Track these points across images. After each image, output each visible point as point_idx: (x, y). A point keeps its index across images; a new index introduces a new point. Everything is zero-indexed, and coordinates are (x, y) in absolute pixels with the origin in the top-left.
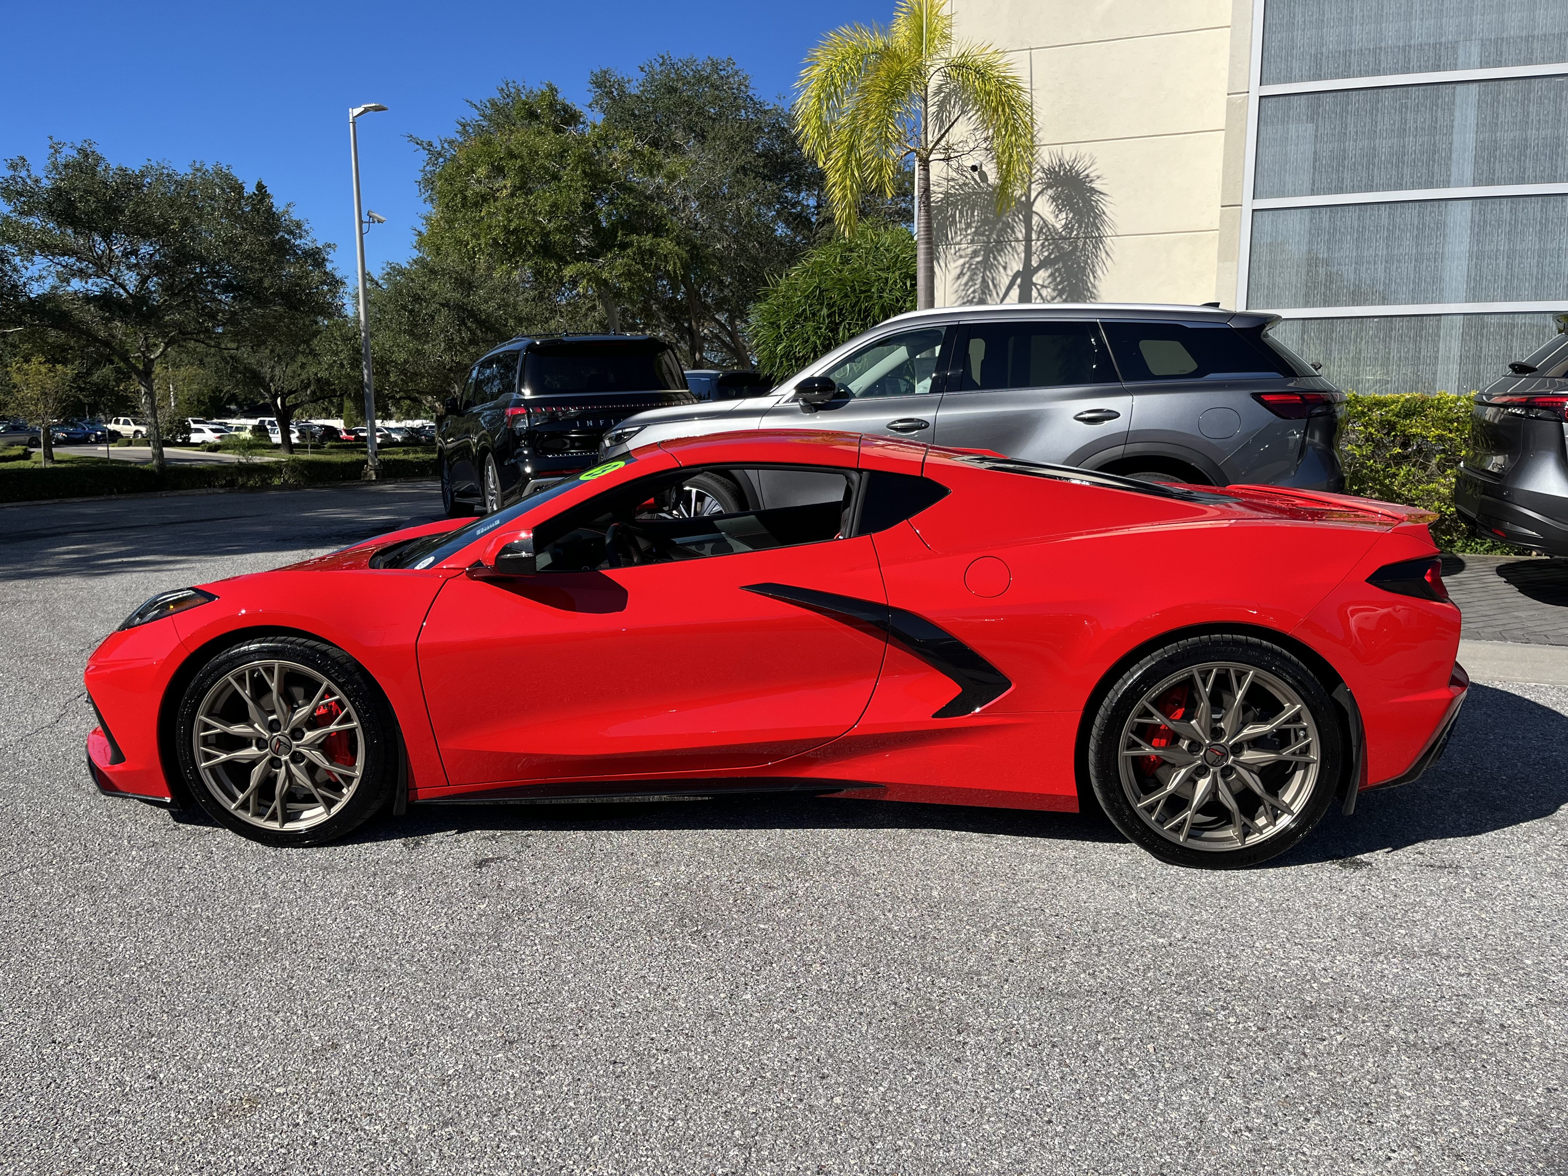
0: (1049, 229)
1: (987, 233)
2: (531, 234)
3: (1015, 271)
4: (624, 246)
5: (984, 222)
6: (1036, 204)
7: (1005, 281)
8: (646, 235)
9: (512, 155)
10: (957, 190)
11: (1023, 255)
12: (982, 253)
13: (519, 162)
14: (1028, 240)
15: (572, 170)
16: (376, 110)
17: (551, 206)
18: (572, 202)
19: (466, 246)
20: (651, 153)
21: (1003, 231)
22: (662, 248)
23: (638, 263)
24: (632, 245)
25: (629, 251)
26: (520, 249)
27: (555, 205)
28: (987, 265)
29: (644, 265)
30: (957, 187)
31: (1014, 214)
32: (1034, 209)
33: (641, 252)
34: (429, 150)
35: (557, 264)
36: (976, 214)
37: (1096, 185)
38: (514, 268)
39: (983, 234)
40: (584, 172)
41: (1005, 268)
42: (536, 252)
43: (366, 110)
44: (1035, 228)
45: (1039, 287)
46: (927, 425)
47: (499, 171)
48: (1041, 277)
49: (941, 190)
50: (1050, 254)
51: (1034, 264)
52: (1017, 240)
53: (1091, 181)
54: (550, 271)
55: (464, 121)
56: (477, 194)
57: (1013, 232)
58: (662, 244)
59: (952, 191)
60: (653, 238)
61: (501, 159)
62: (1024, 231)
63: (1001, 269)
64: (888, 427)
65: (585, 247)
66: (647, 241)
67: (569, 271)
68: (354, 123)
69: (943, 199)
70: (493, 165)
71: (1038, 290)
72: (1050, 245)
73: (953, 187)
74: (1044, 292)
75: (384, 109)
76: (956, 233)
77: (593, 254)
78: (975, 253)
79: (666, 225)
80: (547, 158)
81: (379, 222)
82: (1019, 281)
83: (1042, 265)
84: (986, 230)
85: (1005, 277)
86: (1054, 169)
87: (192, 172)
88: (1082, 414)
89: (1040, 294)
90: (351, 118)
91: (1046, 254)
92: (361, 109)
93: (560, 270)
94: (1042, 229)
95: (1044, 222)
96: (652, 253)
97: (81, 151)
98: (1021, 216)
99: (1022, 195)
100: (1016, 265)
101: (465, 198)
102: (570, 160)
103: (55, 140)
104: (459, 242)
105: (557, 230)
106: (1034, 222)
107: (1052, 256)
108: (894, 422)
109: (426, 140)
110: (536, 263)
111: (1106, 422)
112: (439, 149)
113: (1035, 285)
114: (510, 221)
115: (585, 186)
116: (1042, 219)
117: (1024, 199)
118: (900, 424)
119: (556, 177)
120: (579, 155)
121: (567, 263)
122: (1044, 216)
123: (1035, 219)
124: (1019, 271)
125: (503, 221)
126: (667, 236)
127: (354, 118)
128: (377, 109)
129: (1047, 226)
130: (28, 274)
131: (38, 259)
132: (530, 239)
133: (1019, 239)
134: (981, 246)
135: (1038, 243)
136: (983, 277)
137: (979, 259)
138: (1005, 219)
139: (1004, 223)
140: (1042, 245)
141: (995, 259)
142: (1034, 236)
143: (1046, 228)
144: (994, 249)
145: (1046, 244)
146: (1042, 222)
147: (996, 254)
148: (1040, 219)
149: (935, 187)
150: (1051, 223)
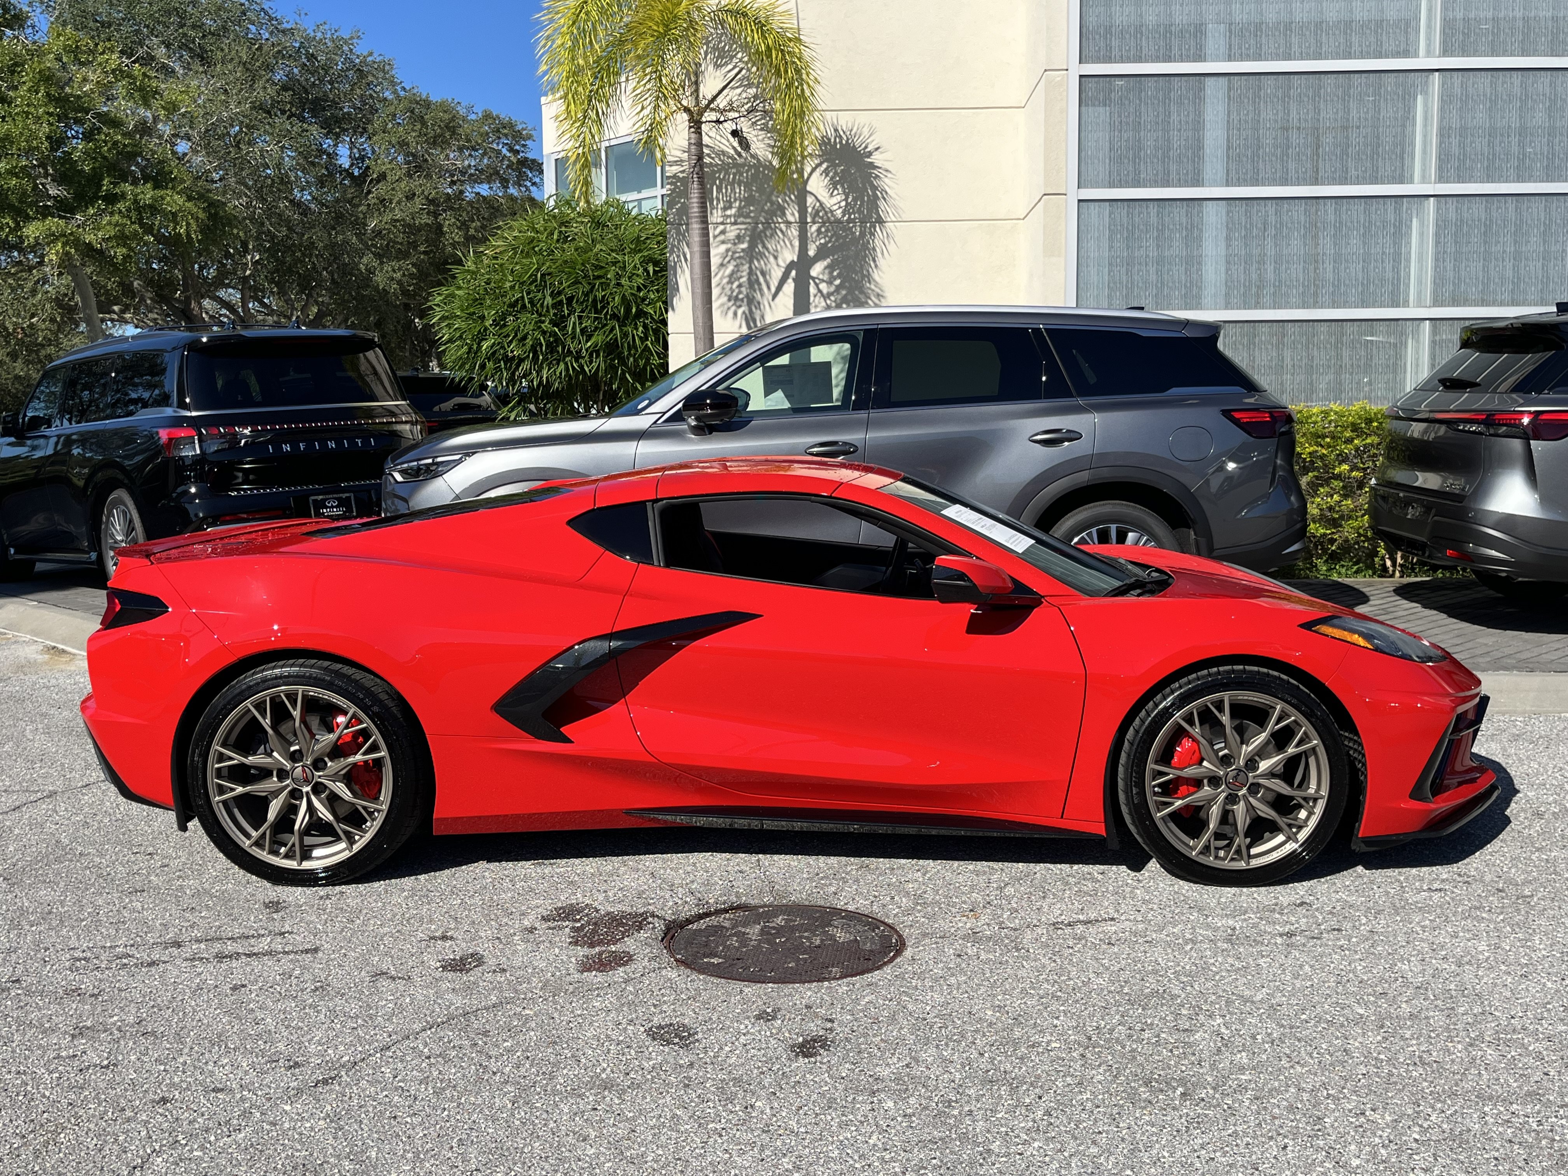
0: (826, 213)
1: (752, 215)
3: (788, 262)
5: (749, 200)
6: (810, 182)
7: (776, 274)
8: (144, 185)
10: (715, 160)
11: (796, 243)
12: (747, 238)
14: (803, 224)
15: (29, 90)
18: (33, 136)
20: (144, 74)
21: (772, 213)
22: (168, 204)
23: (135, 223)
24: (124, 197)
25: (121, 206)
28: (751, 254)
29: (142, 225)
30: (714, 156)
31: (785, 194)
32: (808, 188)
33: (138, 208)
35: (16, 221)
36: (739, 192)
37: (876, 159)
39: (747, 216)
40: (48, 94)
41: (776, 258)
44: (810, 210)
45: (817, 280)
48: (817, 270)
50: (827, 242)
51: (811, 253)
52: (788, 223)
53: (870, 154)
57: (785, 215)
58: (168, 198)
59: (708, 160)
60: (155, 189)
62: (797, 215)
63: (772, 259)
65: (53, 197)
66: (146, 193)
67: (32, 231)
71: (817, 285)
72: (827, 231)
74: (823, 287)
76: (715, 212)
77: (65, 209)
78: (739, 238)
79: (172, 173)
82: (793, 273)
83: (820, 255)
84: (751, 211)
85: (776, 267)
86: (829, 140)
89: (820, 291)
91: (822, 241)
93: (21, 229)
94: (818, 212)
95: (821, 204)
96: (154, 209)
98: (793, 197)
100: (789, 255)
102: (27, 77)
105: (12, 173)
106: (808, 204)
107: (830, 245)
113: (813, 279)
115: (50, 114)
116: (818, 200)
117: (796, 176)
120: (40, 72)
121: (28, 219)
122: (820, 198)
123: (810, 200)
124: (793, 261)
126: (173, 188)
129: (824, 209)
133: (791, 223)
134: (746, 229)
135: (814, 228)
136: (750, 268)
137: (745, 246)
138: (774, 198)
139: (772, 203)
140: (819, 231)
141: (764, 246)
142: (809, 220)
143: (823, 212)
144: (762, 234)
145: (823, 229)
146: (818, 204)
147: (764, 240)
148: (815, 201)
149: (685, 154)
150: (827, 205)
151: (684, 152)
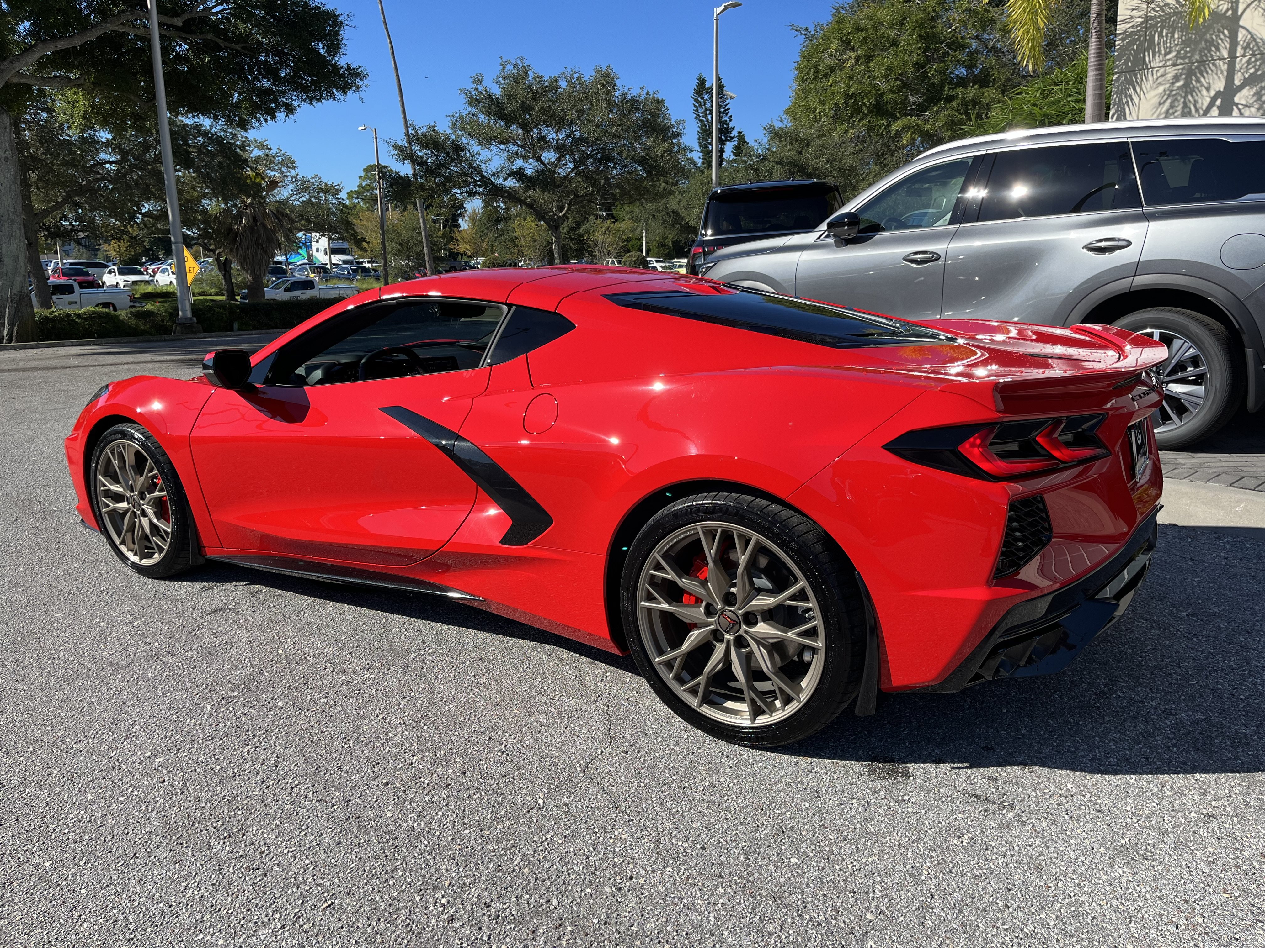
0: (1257, 44)
1: (1189, 55)
2: (866, 97)
3: (1216, 91)
4: (949, 99)
5: (1186, 43)
6: (1244, 16)
7: (1206, 101)
8: (972, 87)
9: (859, 29)
10: (1157, 11)
11: (1226, 74)
12: (1184, 76)
13: (863, 34)
14: (1232, 57)
15: (909, 35)
16: (734, 7)
17: (887, 70)
18: (905, 64)
19: (814, 112)
21: (1206, 50)
22: (985, 98)
23: (961, 114)
24: (957, 98)
25: (954, 103)
26: (857, 110)
27: (890, 69)
28: (1188, 89)
29: (967, 114)
30: (1158, 9)
31: (1219, 31)
32: (1241, 23)
33: (965, 103)
34: (804, 34)
35: (887, 120)
36: (1176, 36)
38: (851, 127)
39: (1185, 57)
40: (920, 35)
41: (1207, 88)
42: (870, 112)
43: (726, 8)
44: (1241, 43)
45: (1240, 107)
46: (938, 257)
47: (847, 44)
48: (1243, 96)
49: (1141, 13)
50: (1257, 70)
51: (1237, 82)
52: (1221, 58)
54: (880, 127)
55: (837, 5)
56: (827, 66)
57: (1218, 49)
58: (986, 94)
59: (1153, 14)
60: (979, 89)
61: (849, 33)
62: (1228, 48)
63: (1203, 90)
64: (905, 259)
65: (914, 103)
66: (972, 92)
67: (896, 126)
68: (717, 20)
69: (1142, 23)
70: (842, 41)
71: (1239, 110)
72: (1256, 60)
73: (1153, 9)
75: (740, 5)
76: (1154, 56)
77: (921, 108)
78: (1176, 78)
80: (891, 27)
81: (731, 98)
82: (1218, 102)
83: (1247, 83)
84: (1187, 52)
85: (1206, 97)
87: (594, 74)
88: (1091, 243)
90: (715, 16)
91: (1252, 71)
92: (722, 8)
93: (889, 125)
94: (1248, 44)
95: (1252, 36)
96: (975, 103)
97: (515, 65)
98: (1226, 32)
99: (1227, 10)
100: (1219, 85)
101: (817, 71)
102: (908, 26)
103: (504, 60)
104: (808, 108)
105: (891, 91)
106: (1240, 37)
107: (1259, 73)
108: (909, 255)
109: (804, 27)
110: (869, 122)
111: (1117, 252)
112: (813, 33)
113: (1237, 105)
114: (850, 87)
115: (920, 48)
116: (1250, 33)
117: (1230, 12)
118: (920, 256)
119: (895, 44)
120: (916, 21)
121: (896, 119)
122: (1252, 30)
123: (1242, 33)
124: (1220, 91)
125: (844, 88)
126: (993, 86)
127: (717, 15)
128: (734, 5)
129: (1255, 40)
130: (481, 158)
131: (492, 147)
132: (865, 101)
134: (1182, 69)
135: (1244, 60)
136: (1185, 103)
137: (1180, 83)
138: (1209, 37)
139: (1207, 41)
140: (1248, 62)
141: (1198, 81)
142: (1238, 54)
143: (1254, 43)
144: (1197, 71)
145: (1253, 59)
146: (1249, 36)
147: (1199, 75)
148: (1247, 34)
149: (1134, 11)
150: (1259, 36)
151: (1133, 10)
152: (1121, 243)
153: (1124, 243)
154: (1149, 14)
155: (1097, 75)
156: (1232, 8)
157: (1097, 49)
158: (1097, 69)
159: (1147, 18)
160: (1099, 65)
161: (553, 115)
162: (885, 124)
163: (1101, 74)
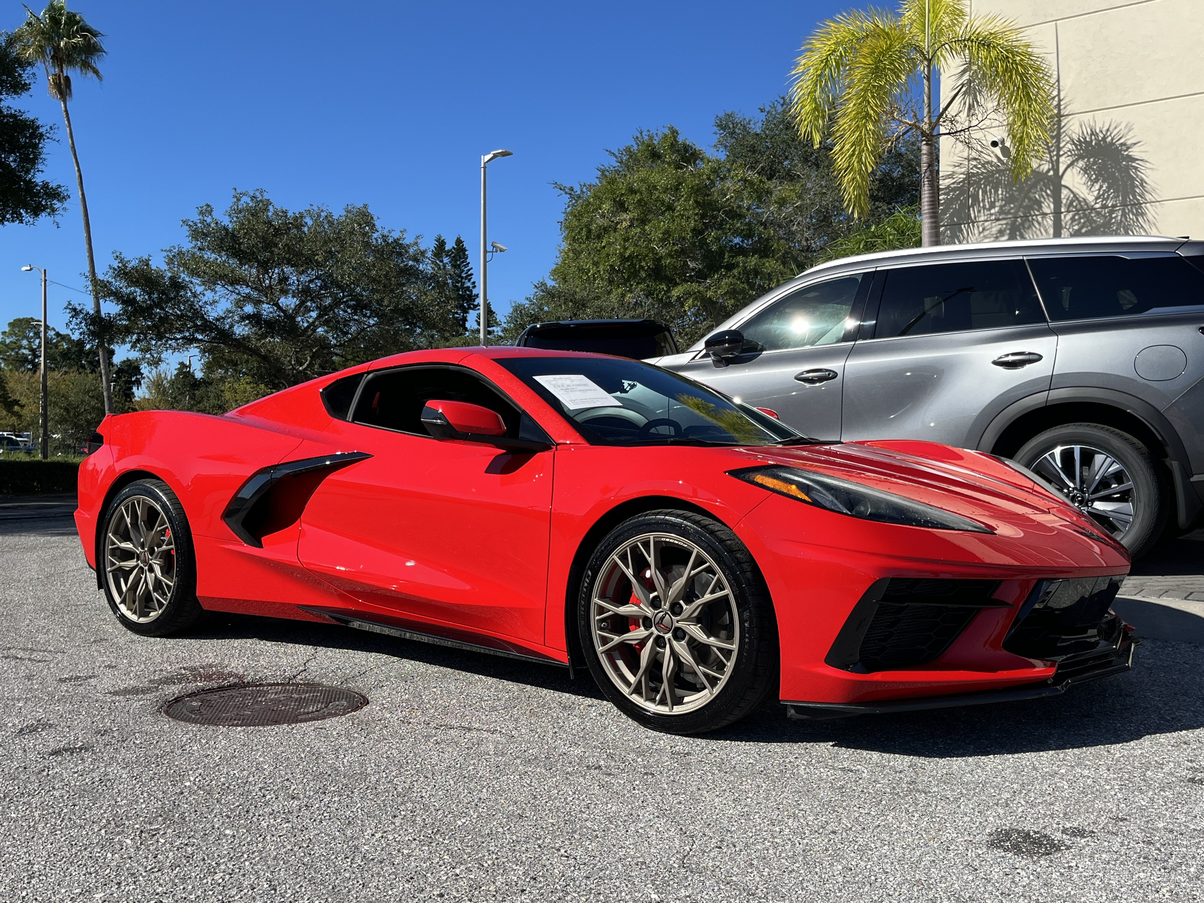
0: (1080, 202)
1: (1012, 211)
2: (644, 260)
4: (730, 267)
5: (1010, 200)
6: (1065, 177)
8: (753, 256)
9: (632, 191)
10: (979, 168)
11: (1051, 231)
12: (1008, 232)
13: (638, 196)
14: (1057, 213)
15: (685, 201)
16: (504, 156)
17: (663, 234)
18: (683, 229)
19: (587, 274)
20: (761, 181)
21: (1030, 208)
22: (766, 268)
23: (743, 283)
24: (738, 266)
25: (735, 272)
26: (634, 274)
27: (667, 232)
29: (749, 284)
30: (980, 166)
31: (1042, 190)
32: (1063, 183)
33: (746, 272)
34: (570, 194)
35: (667, 285)
36: (1000, 192)
37: (1134, 152)
38: (628, 291)
39: (1008, 213)
40: (696, 202)
42: (649, 276)
43: (495, 156)
44: (1064, 201)
46: (835, 375)
47: (621, 206)
49: (963, 170)
50: (1081, 228)
52: (1044, 215)
53: (1128, 148)
54: (660, 292)
55: (603, 168)
56: (601, 227)
57: (1040, 207)
58: (767, 264)
59: (975, 170)
60: (760, 258)
61: (622, 195)
62: (1052, 207)
64: (797, 378)
65: (693, 270)
66: (753, 261)
67: (676, 292)
68: (485, 168)
69: (964, 179)
70: (615, 200)
72: (1080, 218)
73: (975, 166)
75: (510, 154)
76: (979, 212)
77: (701, 276)
78: (1001, 232)
79: (773, 246)
80: (665, 192)
81: (501, 251)
84: (1011, 208)
86: (1085, 139)
87: (345, 213)
88: (1001, 358)
90: (482, 164)
91: (1076, 228)
92: (491, 156)
93: (669, 290)
94: (1072, 202)
95: (1075, 195)
96: (756, 272)
97: (253, 198)
98: (1048, 192)
99: (1049, 171)
101: (589, 231)
102: (684, 192)
103: (239, 191)
104: (581, 269)
105: (669, 255)
106: (1063, 196)
107: (1084, 230)
108: (802, 373)
109: (568, 186)
110: (648, 286)
111: (1028, 366)
112: (579, 192)
114: (626, 249)
115: (697, 214)
116: (1072, 192)
117: (1051, 173)
119: (670, 208)
120: (692, 187)
121: (676, 284)
122: (1074, 190)
123: (1065, 192)
125: (619, 250)
126: (773, 257)
127: (485, 163)
128: (504, 154)
129: (1077, 199)
131: (218, 288)
132: (643, 264)
133: (1046, 214)
134: (1006, 224)
135: (1069, 216)
137: (1007, 238)
138: (1032, 195)
139: (1030, 199)
140: (1073, 219)
142: (1063, 210)
143: (1077, 202)
144: (1021, 227)
145: (1077, 217)
146: (1072, 196)
147: (1022, 231)
148: (1070, 193)
149: (957, 168)
150: (1082, 196)
151: (955, 166)
152: (1031, 357)
153: (1035, 357)
154: (972, 171)
155: (932, 223)
156: (1053, 168)
157: (930, 197)
158: (931, 217)
159: (969, 175)
160: (933, 213)
161: (300, 254)
162: (665, 289)
163: (935, 222)
